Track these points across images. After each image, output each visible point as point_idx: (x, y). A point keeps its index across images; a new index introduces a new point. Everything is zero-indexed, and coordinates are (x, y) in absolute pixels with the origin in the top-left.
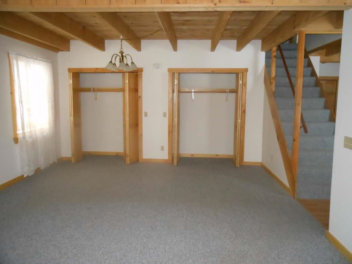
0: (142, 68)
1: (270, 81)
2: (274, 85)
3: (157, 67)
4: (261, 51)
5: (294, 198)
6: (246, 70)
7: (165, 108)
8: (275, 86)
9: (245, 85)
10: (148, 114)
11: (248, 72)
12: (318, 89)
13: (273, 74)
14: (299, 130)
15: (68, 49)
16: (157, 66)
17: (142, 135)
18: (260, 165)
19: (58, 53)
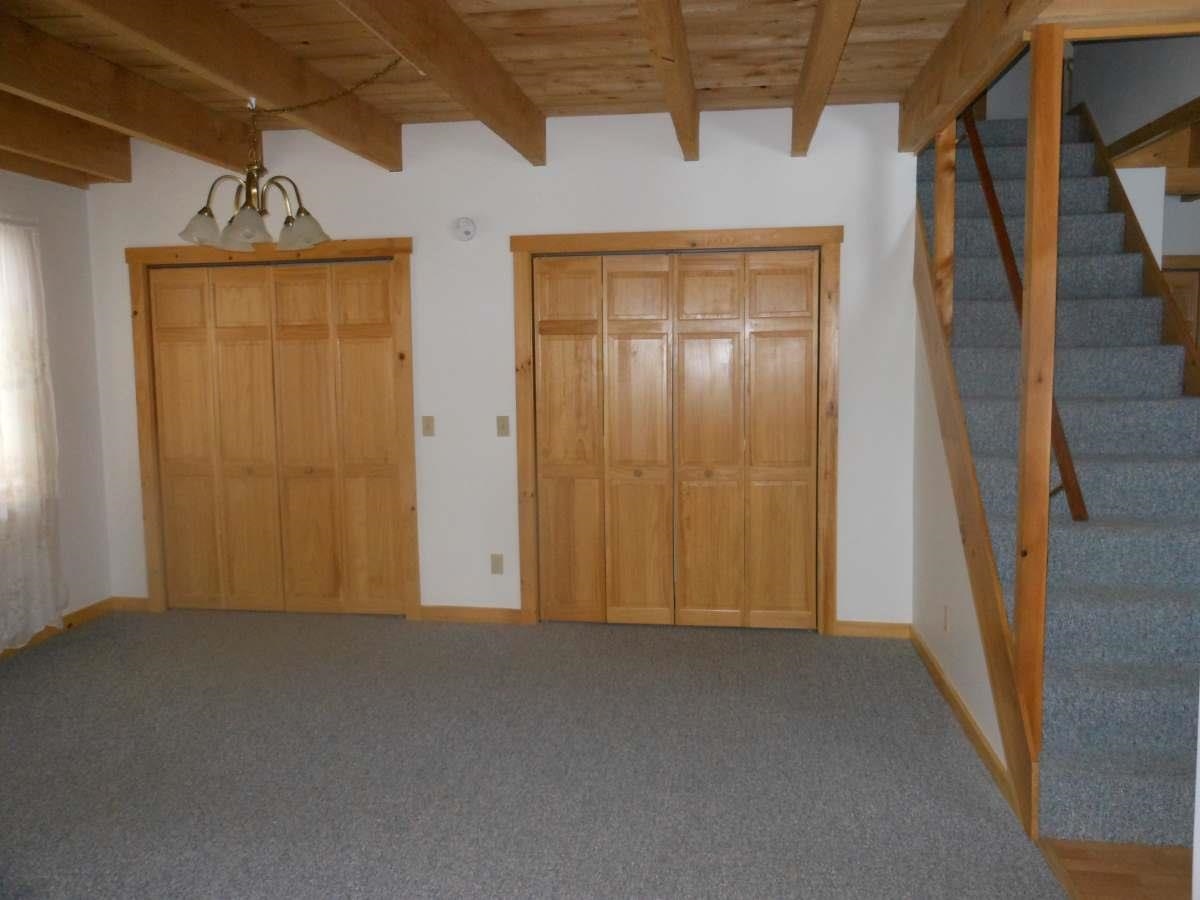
0: (409, 240)
1: (933, 273)
2: (949, 291)
3: (467, 233)
4: (900, 150)
5: (1028, 832)
6: (838, 233)
7: (504, 398)
8: (956, 298)
9: (833, 297)
10: (438, 426)
11: (842, 240)
12: (1154, 305)
13: (946, 247)
14: (1046, 505)
15: (124, 174)
16: (466, 228)
17: (413, 509)
18: (906, 635)
19: (85, 188)
